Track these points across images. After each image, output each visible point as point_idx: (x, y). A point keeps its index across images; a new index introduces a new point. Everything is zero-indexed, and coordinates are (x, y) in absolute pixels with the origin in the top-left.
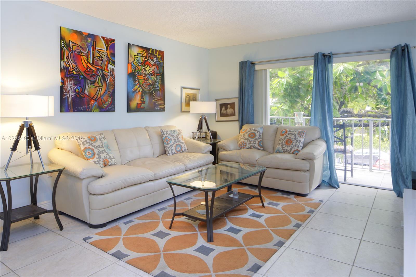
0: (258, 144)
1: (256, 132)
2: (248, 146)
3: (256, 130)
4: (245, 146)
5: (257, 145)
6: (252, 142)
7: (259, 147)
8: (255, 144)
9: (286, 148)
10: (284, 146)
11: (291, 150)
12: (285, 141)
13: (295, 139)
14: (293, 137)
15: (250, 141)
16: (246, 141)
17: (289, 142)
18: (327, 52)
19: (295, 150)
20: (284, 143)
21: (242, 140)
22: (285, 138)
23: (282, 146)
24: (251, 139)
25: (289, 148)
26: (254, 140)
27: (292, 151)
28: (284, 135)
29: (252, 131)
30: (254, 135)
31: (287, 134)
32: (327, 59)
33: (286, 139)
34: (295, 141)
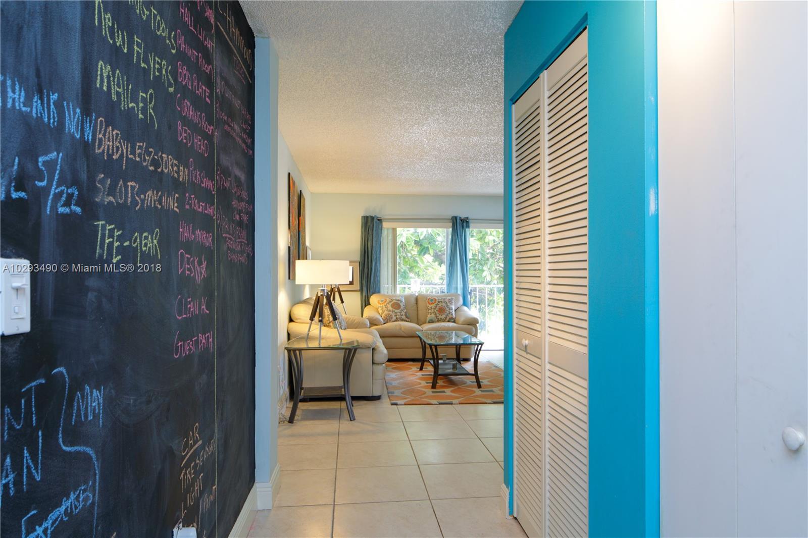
0: (405, 315)
1: (399, 302)
2: (394, 318)
3: (399, 300)
4: (392, 318)
5: (404, 317)
6: (399, 314)
7: (406, 319)
8: (402, 315)
9: (440, 317)
10: (438, 315)
11: (446, 318)
12: (437, 309)
13: (448, 306)
14: (445, 305)
15: (395, 313)
16: (391, 313)
17: (441, 310)
18: (463, 216)
19: (450, 318)
20: (437, 312)
21: (386, 312)
22: (436, 307)
23: (436, 315)
24: (396, 311)
25: (443, 317)
26: (399, 311)
27: (448, 319)
28: (433, 304)
29: (394, 301)
30: (399, 306)
31: (437, 302)
32: (465, 224)
33: (438, 307)
34: (448, 309)
